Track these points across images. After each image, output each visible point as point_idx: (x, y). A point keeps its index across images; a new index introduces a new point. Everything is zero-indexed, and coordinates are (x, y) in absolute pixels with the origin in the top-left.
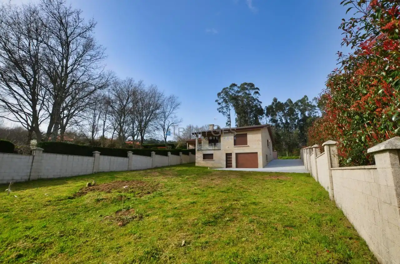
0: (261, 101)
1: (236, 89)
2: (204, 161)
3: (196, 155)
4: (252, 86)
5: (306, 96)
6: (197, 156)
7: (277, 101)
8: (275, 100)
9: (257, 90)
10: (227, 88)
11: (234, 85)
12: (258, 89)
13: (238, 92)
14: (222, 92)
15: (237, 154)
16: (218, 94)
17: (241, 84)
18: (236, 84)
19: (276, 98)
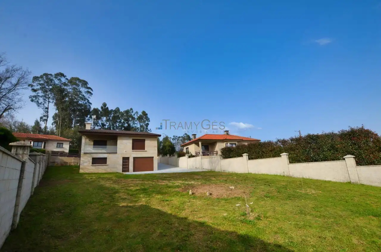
0: (91, 103)
1: (63, 80)
2: (92, 166)
3: (82, 159)
4: (85, 83)
5: (131, 109)
6: (83, 161)
7: (107, 107)
8: (105, 105)
9: (90, 90)
10: (51, 75)
11: (62, 75)
12: (92, 90)
13: (65, 84)
14: (42, 77)
15: (134, 158)
16: (34, 77)
17: (72, 78)
18: (65, 75)
19: (105, 103)
